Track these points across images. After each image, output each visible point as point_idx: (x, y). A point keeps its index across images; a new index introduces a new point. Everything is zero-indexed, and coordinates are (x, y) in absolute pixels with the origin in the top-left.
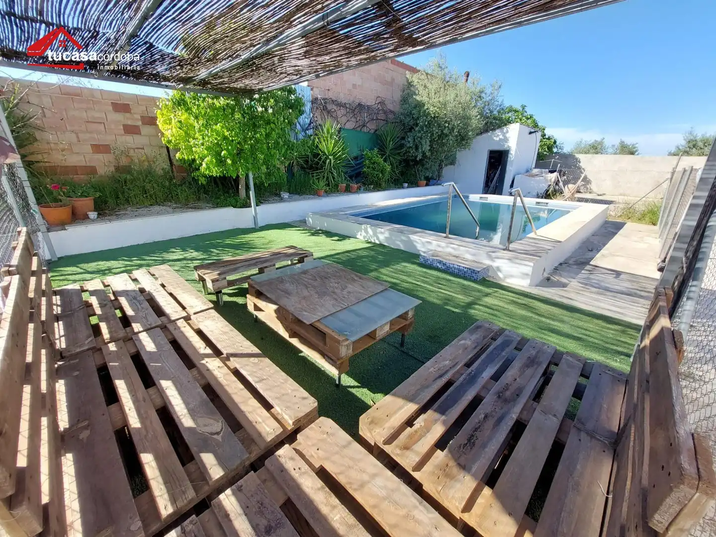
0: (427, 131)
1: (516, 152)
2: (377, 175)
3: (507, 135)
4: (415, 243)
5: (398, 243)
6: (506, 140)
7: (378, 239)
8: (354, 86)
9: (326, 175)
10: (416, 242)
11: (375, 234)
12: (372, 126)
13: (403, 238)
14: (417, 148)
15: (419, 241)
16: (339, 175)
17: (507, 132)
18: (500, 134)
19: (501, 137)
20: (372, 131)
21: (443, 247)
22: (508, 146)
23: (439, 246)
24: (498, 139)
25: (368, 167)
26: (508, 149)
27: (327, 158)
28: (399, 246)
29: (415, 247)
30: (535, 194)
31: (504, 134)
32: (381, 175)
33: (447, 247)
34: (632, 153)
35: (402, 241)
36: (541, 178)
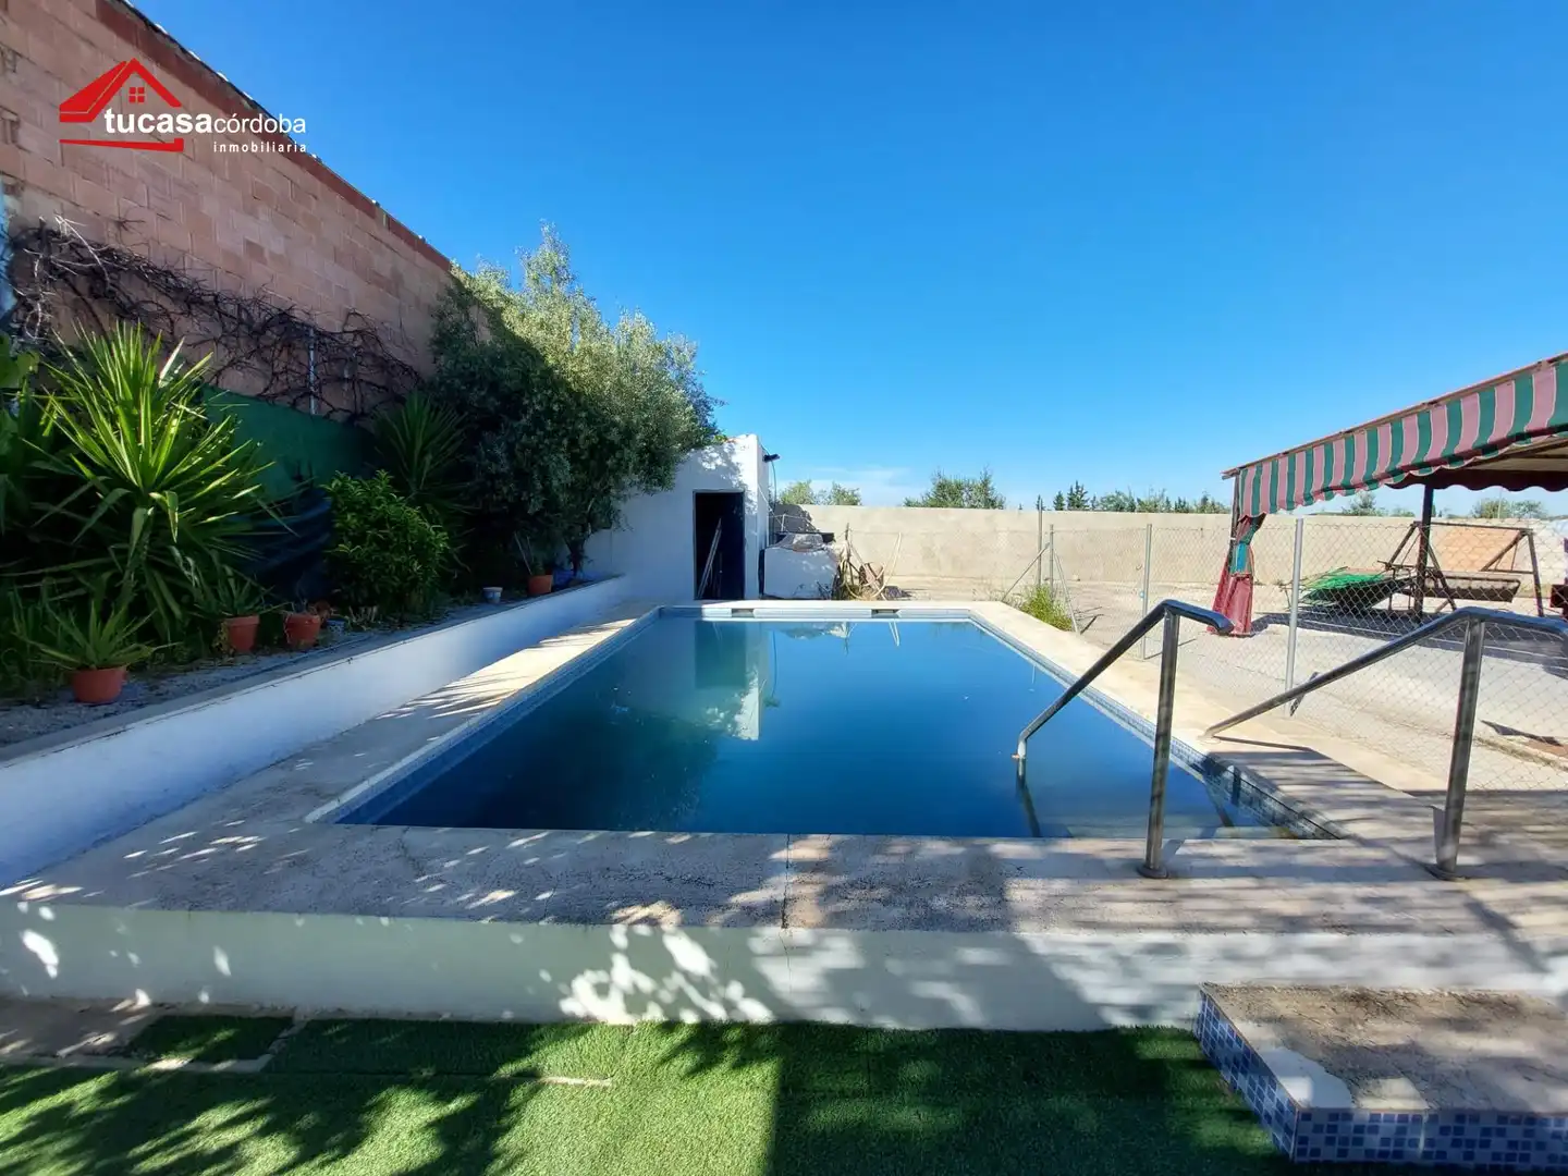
0: (556, 431)
1: (759, 496)
2: (399, 565)
3: (734, 459)
4: (1067, 972)
5: (940, 990)
6: (733, 469)
7: (759, 988)
8: (254, 249)
9: (129, 580)
10: (1078, 962)
11: (734, 965)
12: (340, 400)
13: (974, 955)
14: (522, 477)
15: (1093, 955)
16: (211, 577)
17: (732, 452)
18: (715, 455)
19: (719, 462)
20: (339, 417)
21: (1258, 960)
22: (740, 484)
23: (1232, 956)
24: (713, 467)
25: (356, 541)
26: (741, 490)
27: (136, 498)
28: (941, 1005)
29: (1071, 994)
30: (814, 587)
31: (726, 457)
32: (417, 567)
33: (1284, 952)
34: (855, 504)
35: (965, 977)
36: (820, 552)
